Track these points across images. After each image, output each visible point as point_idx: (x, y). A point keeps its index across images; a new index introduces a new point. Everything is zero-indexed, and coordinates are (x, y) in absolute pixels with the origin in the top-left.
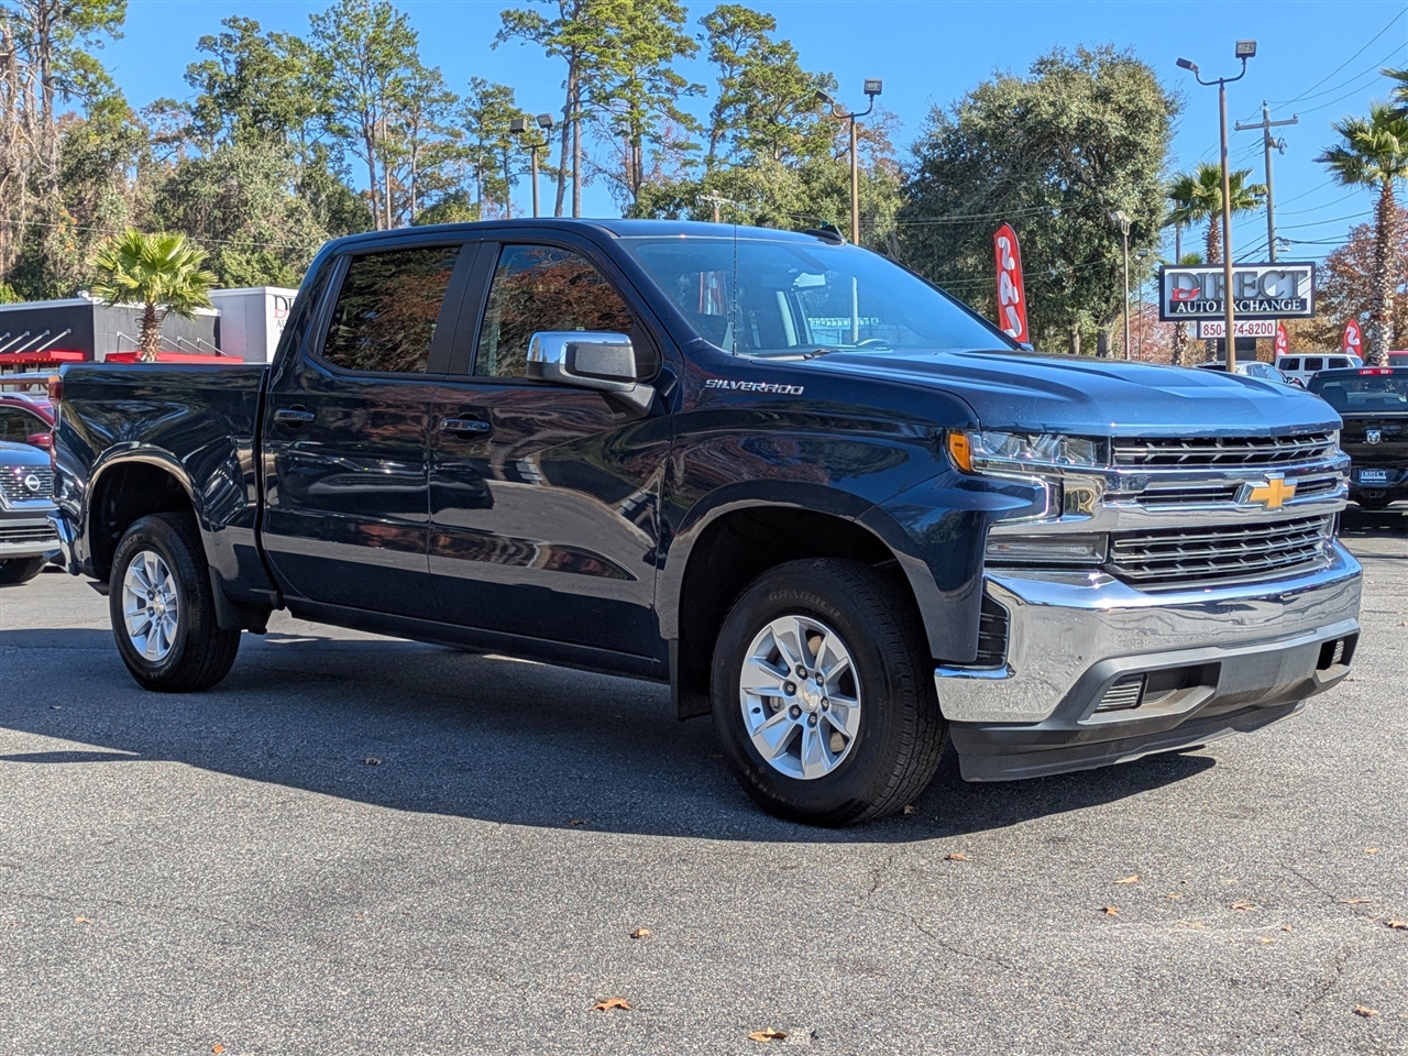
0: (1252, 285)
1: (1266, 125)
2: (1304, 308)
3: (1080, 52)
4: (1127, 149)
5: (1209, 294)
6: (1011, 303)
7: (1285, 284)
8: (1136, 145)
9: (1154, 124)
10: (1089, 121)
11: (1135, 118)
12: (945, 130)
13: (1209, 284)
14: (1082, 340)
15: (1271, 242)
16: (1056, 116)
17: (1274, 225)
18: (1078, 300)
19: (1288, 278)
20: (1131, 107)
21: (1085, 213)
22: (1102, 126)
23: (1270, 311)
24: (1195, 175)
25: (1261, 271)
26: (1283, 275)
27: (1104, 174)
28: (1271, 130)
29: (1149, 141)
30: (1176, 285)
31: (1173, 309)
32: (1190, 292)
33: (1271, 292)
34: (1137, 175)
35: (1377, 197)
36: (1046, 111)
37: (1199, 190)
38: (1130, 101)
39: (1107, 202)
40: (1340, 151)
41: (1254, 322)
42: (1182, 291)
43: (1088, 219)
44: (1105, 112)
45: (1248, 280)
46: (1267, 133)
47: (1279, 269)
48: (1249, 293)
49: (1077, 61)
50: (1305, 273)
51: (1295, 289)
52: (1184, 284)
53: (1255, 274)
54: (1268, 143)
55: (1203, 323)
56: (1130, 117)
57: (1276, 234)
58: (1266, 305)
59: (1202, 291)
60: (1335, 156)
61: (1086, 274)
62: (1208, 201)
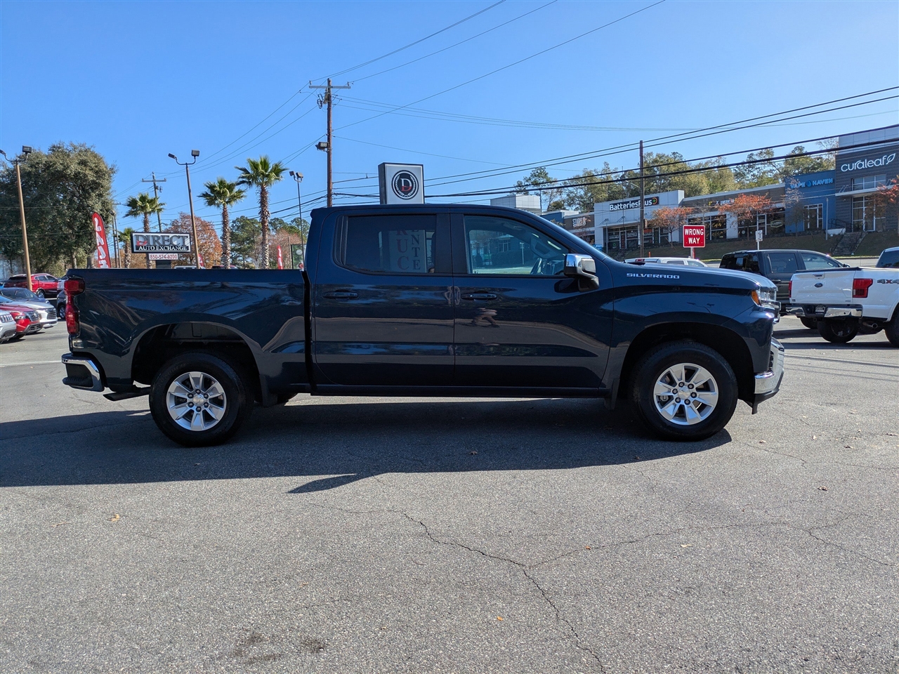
0: (168, 241)
1: (154, 181)
2: (188, 249)
3: (72, 145)
4: (96, 186)
5: (151, 243)
6: (100, 245)
7: (180, 240)
8: (99, 184)
9: (107, 177)
10: (79, 173)
11: (99, 173)
12: (8, 170)
13: (151, 239)
14: (77, 260)
15: (160, 224)
16: (64, 170)
17: (160, 218)
18: (77, 244)
19: (181, 238)
20: (97, 169)
21: (78, 210)
22: (85, 175)
23: (175, 250)
24: (137, 198)
25: (171, 235)
26: (179, 237)
27: (86, 194)
28: (156, 183)
29: (105, 183)
30: (138, 239)
31: (137, 249)
32: (144, 242)
33: (175, 243)
34: (100, 195)
35: (222, 211)
36: (60, 168)
37: (140, 203)
38: (96, 167)
39: (88, 206)
40: (207, 193)
41: (170, 254)
42: (141, 242)
43: (79, 212)
44: (86, 170)
45: (166, 238)
46: (154, 184)
47: (177, 235)
48: (167, 243)
49: (70, 148)
50: (187, 237)
51: (184, 242)
52: (141, 239)
53: (168, 236)
54: (156, 188)
55: (150, 254)
56: (97, 172)
57: (161, 222)
58: (173, 248)
59: (148, 242)
60: (205, 195)
61: (81, 234)
62: (143, 208)
